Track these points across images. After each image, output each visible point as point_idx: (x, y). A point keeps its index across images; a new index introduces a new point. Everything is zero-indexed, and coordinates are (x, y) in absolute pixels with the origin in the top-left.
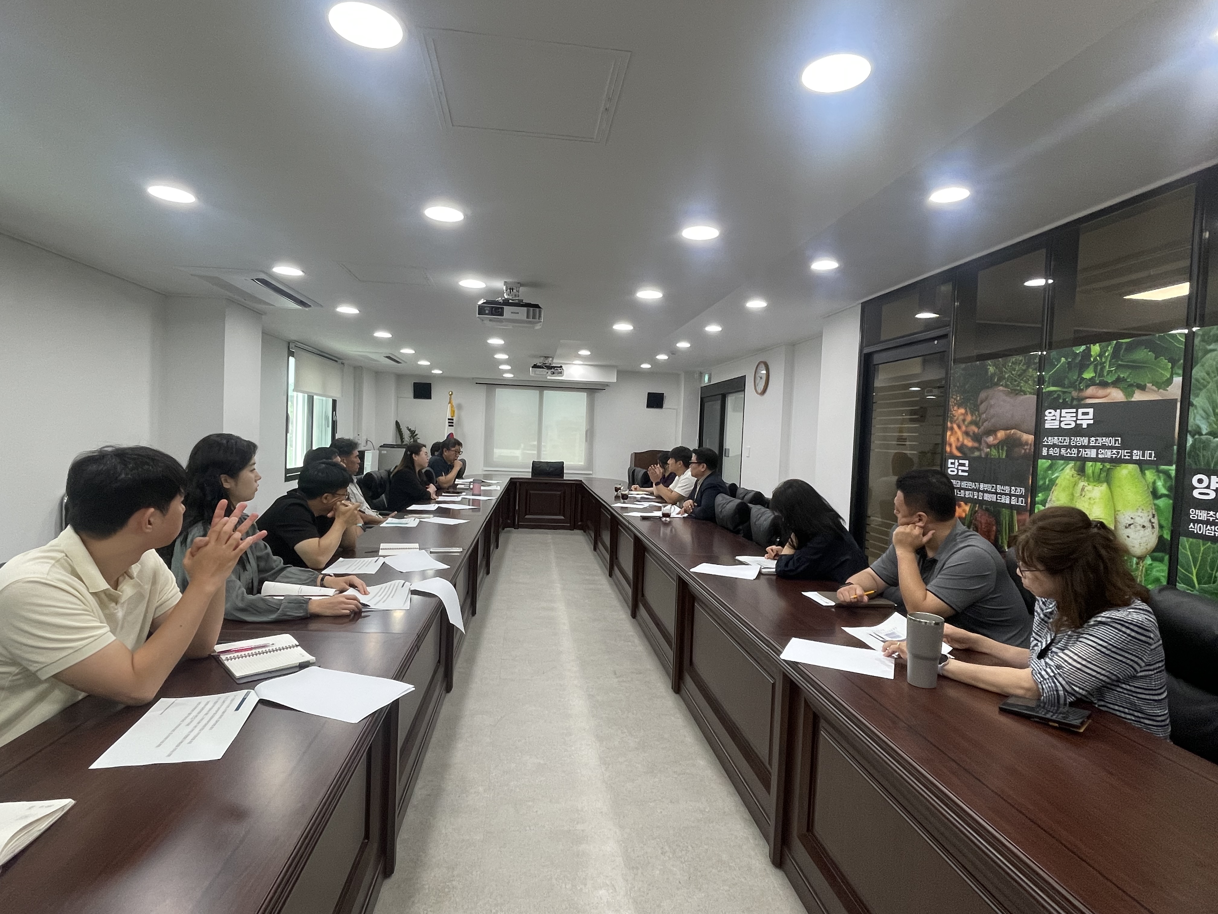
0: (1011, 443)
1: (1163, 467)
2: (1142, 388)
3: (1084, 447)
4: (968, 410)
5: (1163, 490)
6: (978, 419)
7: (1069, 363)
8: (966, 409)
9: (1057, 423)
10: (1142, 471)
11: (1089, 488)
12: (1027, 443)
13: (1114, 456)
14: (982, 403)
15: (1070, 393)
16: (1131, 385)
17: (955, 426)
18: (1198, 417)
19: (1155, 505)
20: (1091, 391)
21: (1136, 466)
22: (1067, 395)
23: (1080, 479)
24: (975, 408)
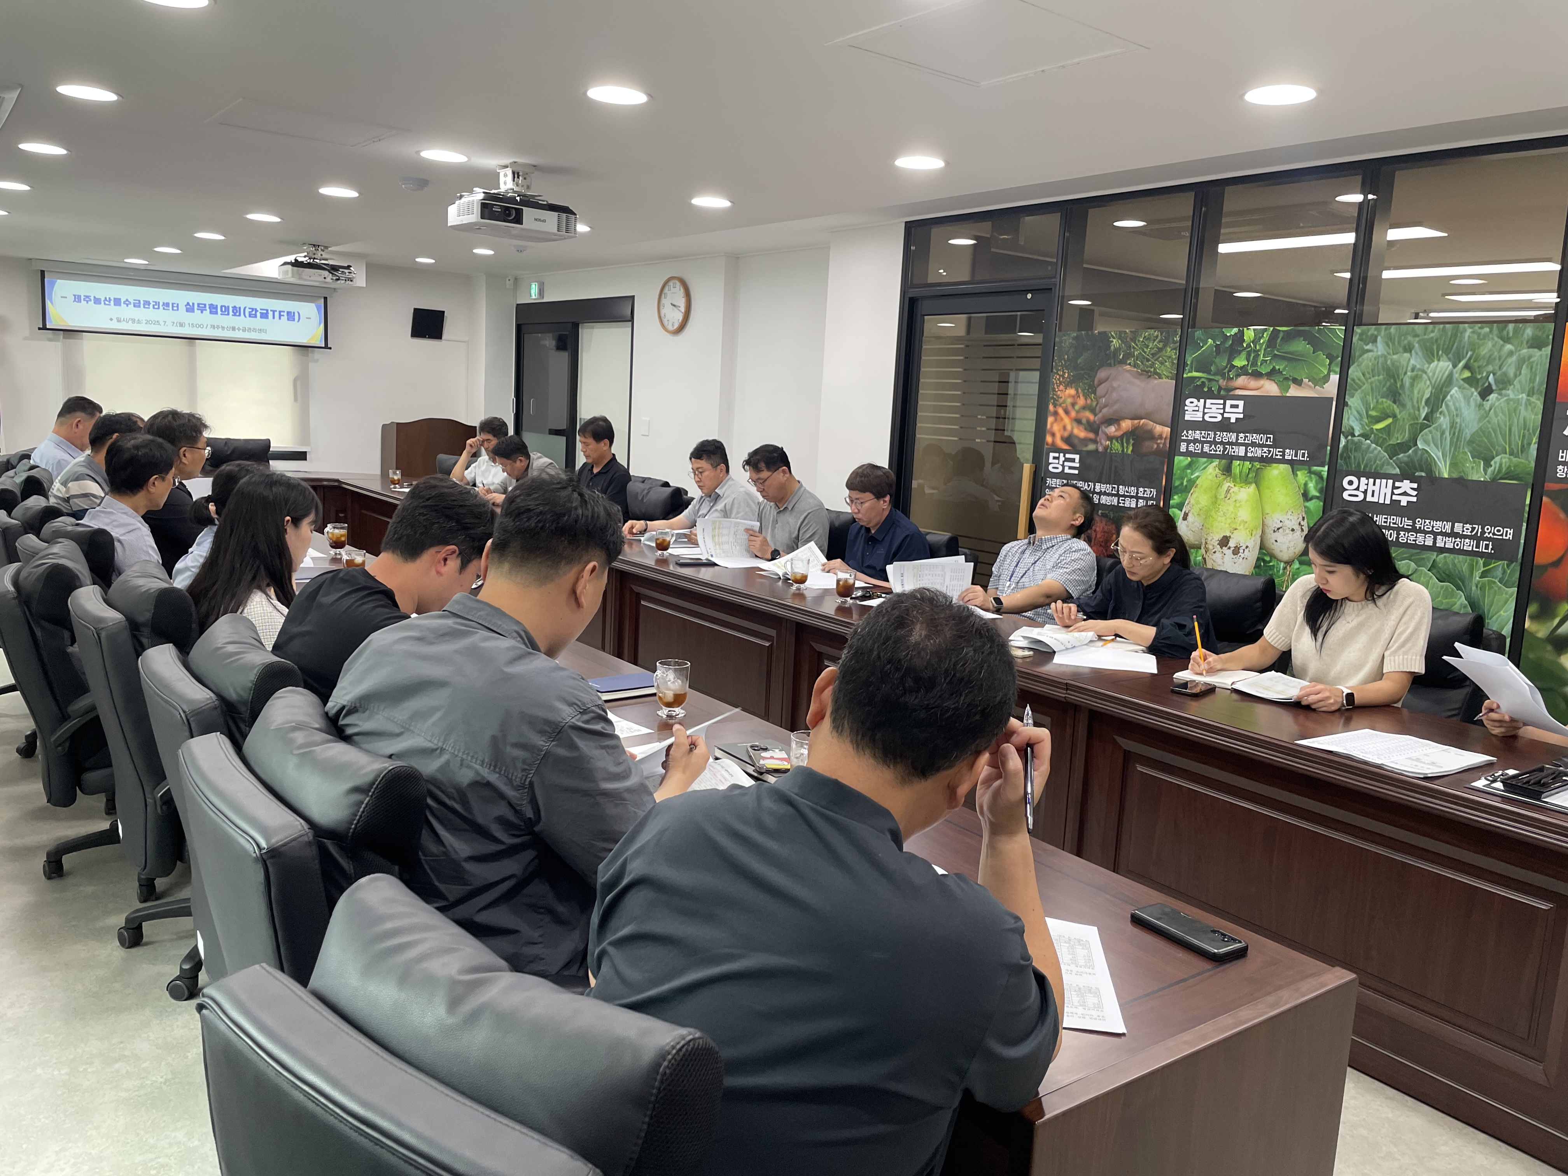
0: (1138, 436)
1: (1315, 468)
2: (1298, 382)
3: (1230, 443)
4: (1080, 391)
5: (1313, 492)
6: (1094, 404)
7: (1217, 346)
8: (1077, 390)
9: (1200, 414)
10: (1294, 472)
11: (1236, 489)
12: (1160, 437)
13: (1265, 455)
14: (1100, 383)
15: (1218, 381)
16: (1286, 379)
17: (1061, 411)
18: (1352, 418)
19: (1305, 507)
20: (1242, 380)
21: (1288, 467)
22: (1214, 383)
23: (1224, 479)
24: (1091, 389)
